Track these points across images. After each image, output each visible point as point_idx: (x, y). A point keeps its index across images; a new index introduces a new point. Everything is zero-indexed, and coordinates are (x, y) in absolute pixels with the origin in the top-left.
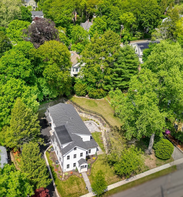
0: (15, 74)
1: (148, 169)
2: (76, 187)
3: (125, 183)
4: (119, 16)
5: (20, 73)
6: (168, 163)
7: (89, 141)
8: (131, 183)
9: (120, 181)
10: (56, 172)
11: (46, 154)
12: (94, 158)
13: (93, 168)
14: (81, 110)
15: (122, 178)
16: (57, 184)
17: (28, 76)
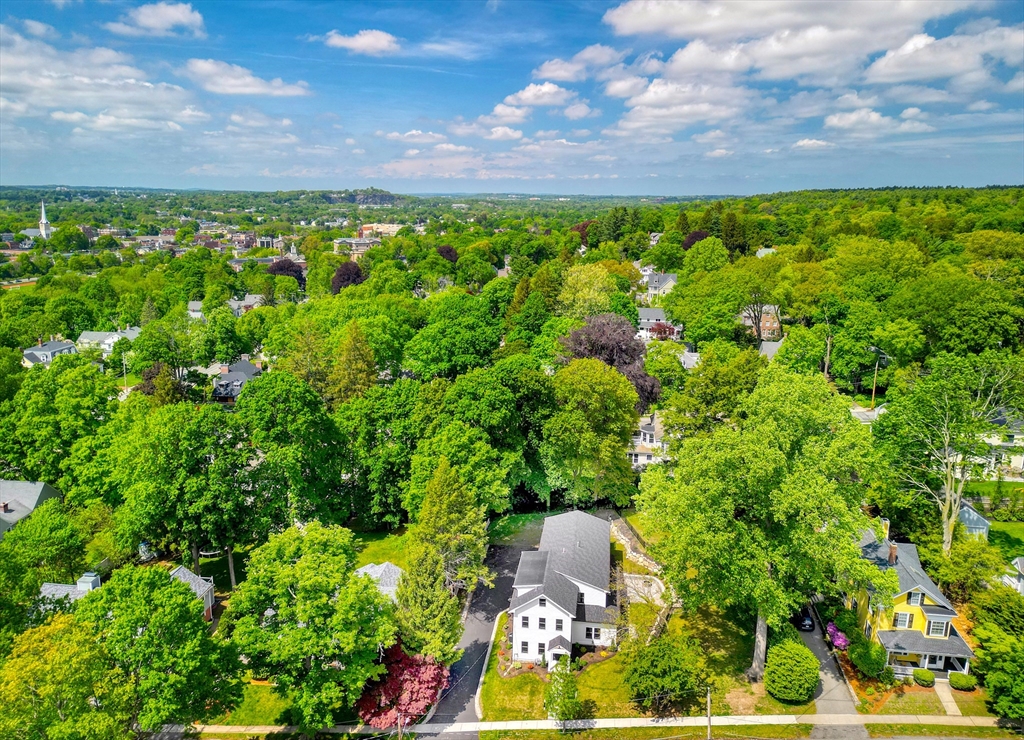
0: (469, 414)
1: (726, 711)
2: (525, 698)
3: (645, 726)
4: (872, 330)
5: (480, 415)
6: (794, 713)
7: (601, 607)
8: (661, 730)
9: (635, 717)
10: (500, 659)
11: (501, 618)
12: (603, 654)
13: (588, 673)
14: (639, 545)
15: (644, 713)
16: (487, 680)
17: (494, 422)
